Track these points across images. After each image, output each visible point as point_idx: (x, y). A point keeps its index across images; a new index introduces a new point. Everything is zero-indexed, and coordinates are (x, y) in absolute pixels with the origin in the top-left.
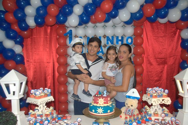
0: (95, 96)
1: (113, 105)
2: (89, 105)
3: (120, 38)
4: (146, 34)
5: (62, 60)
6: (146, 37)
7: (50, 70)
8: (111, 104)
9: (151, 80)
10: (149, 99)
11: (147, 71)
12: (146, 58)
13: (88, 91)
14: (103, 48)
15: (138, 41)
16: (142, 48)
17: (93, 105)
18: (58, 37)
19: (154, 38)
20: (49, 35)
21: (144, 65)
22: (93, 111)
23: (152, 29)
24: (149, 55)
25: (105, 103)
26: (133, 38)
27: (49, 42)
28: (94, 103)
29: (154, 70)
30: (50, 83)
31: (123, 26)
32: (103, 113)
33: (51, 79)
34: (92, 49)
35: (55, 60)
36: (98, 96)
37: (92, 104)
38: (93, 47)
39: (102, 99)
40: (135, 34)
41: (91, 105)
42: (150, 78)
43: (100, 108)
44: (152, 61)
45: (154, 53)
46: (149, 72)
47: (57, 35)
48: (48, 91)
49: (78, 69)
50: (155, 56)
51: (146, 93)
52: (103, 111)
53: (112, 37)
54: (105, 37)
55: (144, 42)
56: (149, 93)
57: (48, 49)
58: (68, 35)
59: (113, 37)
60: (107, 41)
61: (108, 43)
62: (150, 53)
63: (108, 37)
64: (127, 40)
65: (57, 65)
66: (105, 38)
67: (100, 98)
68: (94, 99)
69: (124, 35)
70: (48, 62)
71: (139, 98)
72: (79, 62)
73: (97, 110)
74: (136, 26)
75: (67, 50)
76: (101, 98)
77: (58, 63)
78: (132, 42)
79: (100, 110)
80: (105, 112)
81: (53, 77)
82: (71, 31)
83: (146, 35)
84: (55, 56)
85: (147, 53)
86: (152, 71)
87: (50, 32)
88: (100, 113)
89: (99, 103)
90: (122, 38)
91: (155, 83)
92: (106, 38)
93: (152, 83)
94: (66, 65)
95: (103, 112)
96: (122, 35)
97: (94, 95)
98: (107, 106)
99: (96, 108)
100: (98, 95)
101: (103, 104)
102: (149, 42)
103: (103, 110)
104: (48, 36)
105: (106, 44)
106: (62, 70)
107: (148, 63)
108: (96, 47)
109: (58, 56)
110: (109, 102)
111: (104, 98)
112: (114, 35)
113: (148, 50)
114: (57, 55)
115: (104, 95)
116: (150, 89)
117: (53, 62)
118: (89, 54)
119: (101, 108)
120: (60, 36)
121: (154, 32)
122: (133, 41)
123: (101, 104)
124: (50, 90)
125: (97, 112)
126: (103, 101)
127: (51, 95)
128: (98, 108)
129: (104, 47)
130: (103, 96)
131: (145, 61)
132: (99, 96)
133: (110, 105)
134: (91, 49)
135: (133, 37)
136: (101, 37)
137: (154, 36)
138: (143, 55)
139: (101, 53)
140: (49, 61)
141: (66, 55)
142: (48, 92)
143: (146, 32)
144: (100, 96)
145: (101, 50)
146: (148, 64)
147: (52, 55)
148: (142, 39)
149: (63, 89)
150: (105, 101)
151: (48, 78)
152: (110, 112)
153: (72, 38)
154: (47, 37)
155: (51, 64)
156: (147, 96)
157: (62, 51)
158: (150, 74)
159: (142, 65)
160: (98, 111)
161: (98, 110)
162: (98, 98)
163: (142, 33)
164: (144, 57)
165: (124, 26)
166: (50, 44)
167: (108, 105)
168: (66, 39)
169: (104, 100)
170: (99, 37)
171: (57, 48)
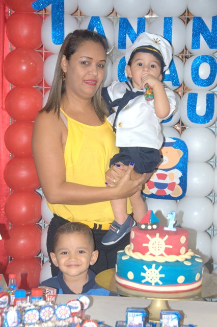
0: (137, 228)
1: (197, 260)
2: (118, 256)
8: (189, 257)
17: (131, 257)
18: (8, 10)
22: (131, 275)
25: (168, 252)
28: (134, 251)
32: (161, 283)
36: (146, 229)
37: (126, 255)
39: (160, 239)
41: (124, 258)
43: (154, 266)
52: (163, 276)
54: (186, 16)
58: (49, 7)
59: (216, 20)
61: (196, 44)
63: (200, 19)
66: (186, 22)
67: (153, 235)
68: (133, 237)
73: (142, 274)
76: (158, 235)
77: (8, 113)
79: (152, 275)
80: (169, 280)
88: (153, 282)
89: (151, 250)
92: (191, 23)
95: (161, 279)
98: (177, 261)
99: (138, 267)
100: (147, 225)
101: (162, 255)
103: (161, 272)
105: (189, 46)
109: (9, 87)
110: (183, 250)
111: (167, 237)
115: (167, 226)
119: (157, 268)
123: (157, 253)
125: (143, 281)
126: (164, 246)
128: (145, 267)
129: (181, 58)
130: (165, 229)
132: (149, 227)
133: (186, 260)
136: (171, 19)
139: (170, 83)
141: (40, 84)
144: (152, 229)
150: (171, 247)
152: (185, 283)
153: (63, 21)
157: (24, 68)
160: (144, 278)
161: (145, 272)
162: (148, 236)
167: (180, 258)
168: (42, 22)
169: (167, 243)
170: (165, 18)
171: (7, 56)
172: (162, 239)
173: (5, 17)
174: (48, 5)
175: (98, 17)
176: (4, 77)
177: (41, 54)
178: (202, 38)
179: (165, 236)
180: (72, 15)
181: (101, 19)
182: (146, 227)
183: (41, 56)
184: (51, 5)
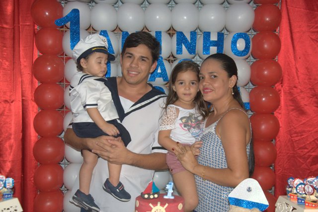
0: (141, 198)
3: (214, 38)
4: (288, 24)
5: (49, 96)
6: (289, 33)
7: (13, 122)
9: (300, 157)
10: (294, 209)
11: (290, 131)
12: (285, 93)
13: (120, 184)
14: (166, 64)
15: (266, 46)
16: (277, 65)
18: (37, 27)
19: (314, 37)
20: (9, 19)
21: (280, 113)
23: (308, 11)
24: (295, 87)
26: (251, 37)
27: (9, 43)
29: (309, 129)
30: (13, 161)
31: (222, 4)
33: (14, 148)
34: (133, 65)
35: (29, 95)
36: (149, 198)
38: (135, 61)
39: (161, 208)
40: (257, 26)
42: (299, 151)
44: (303, 103)
45: (310, 79)
46: (296, 133)
47: (36, 21)
48: (5, 184)
49: (90, 121)
50: (312, 89)
51: (285, 193)
53: (191, 32)
54: (171, 32)
55: (283, 48)
56: (295, 191)
57: (7, 63)
58: (68, 24)
59: (193, 34)
60: (179, 44)
61: (179, 51)
62: (297, 81)
63: (181, 33)
64: (234, 43)
65: (33, 110)
66: (171, 35)
67: (155, 204)
68: (138, 205)
69: (225, 28)
70: (6, 101)
71: (266, 206)
72: (95, 103)
74: (260, 3)
75: (63, 67)
76: (159, 204)
77: (37, 104)
78: (247, 47)
81: (20, 143)
82: (76, 11)
83: (288, 28)
84: (27, 83)
85: (289, 80)
86: (304, 132)
87: (14, 11)
90: (221, 35)
91: (314, 166)
92: (175, 37)
93: (304, 166)
94: (63, 109)
96: (219, 29)
97: (140, 195)
100: (149, 195)
102: (297, 48)
104: (6, 23)
105: (175, 54)
106: (49, 123)
107: (293, 108)
108: (143, 60)
109: (37, 84)
111: (167, 205)
112: (198, 28)
113: (294, 70)
114: (35, 80)
115: (166, 194)
116: (298, 181)
117: (23, 100)
118: (125, 79)
120: (44, 27)
121: (314, 18)
122: (251, 44)
124: (10, 180)
127: (14, 196)
129: (169, 61)
130: (165, 197)
131: (282, 103)
132: (152, 197)
134: (131, 67)
135: (252, 34)
136: (160, 32)
137: (313, 32)
138: (278, 86)
139: (161, 79)
140: (10, 96)
141: (62, 81)
142: (5, 187)
143: (289, 20)
144: (154, 198)
145: (159, 71)
146: (293, 110)
147: (20, 79)
148: (278, 39)
149: (49, 178)
151: (7, 145)
153: (79, 33)
154: (5, 26)
155: (17, 107)
156: (288, 202)
157: (49, 69)
158: (297, 139)
159: (275, 113)
162: (151, 205)
163: (277, 23)
164: (280, 90)
165: (226, 3)
166: (14, 47)
168: (63, 35)
169: (167, 210)
170: (156, 32)
171: (36, 61)
172: (163, 207)
173: (34, 32)
174: (67, 22)
175: (106, 31)
176: (33, 76)
177: (63, 58)
178: (183, 47)
179: (165, 204)
180: (86, 30)
181: (108, 33)
182: (149, 197)
183: (62, 60)
184: (69, 22)
